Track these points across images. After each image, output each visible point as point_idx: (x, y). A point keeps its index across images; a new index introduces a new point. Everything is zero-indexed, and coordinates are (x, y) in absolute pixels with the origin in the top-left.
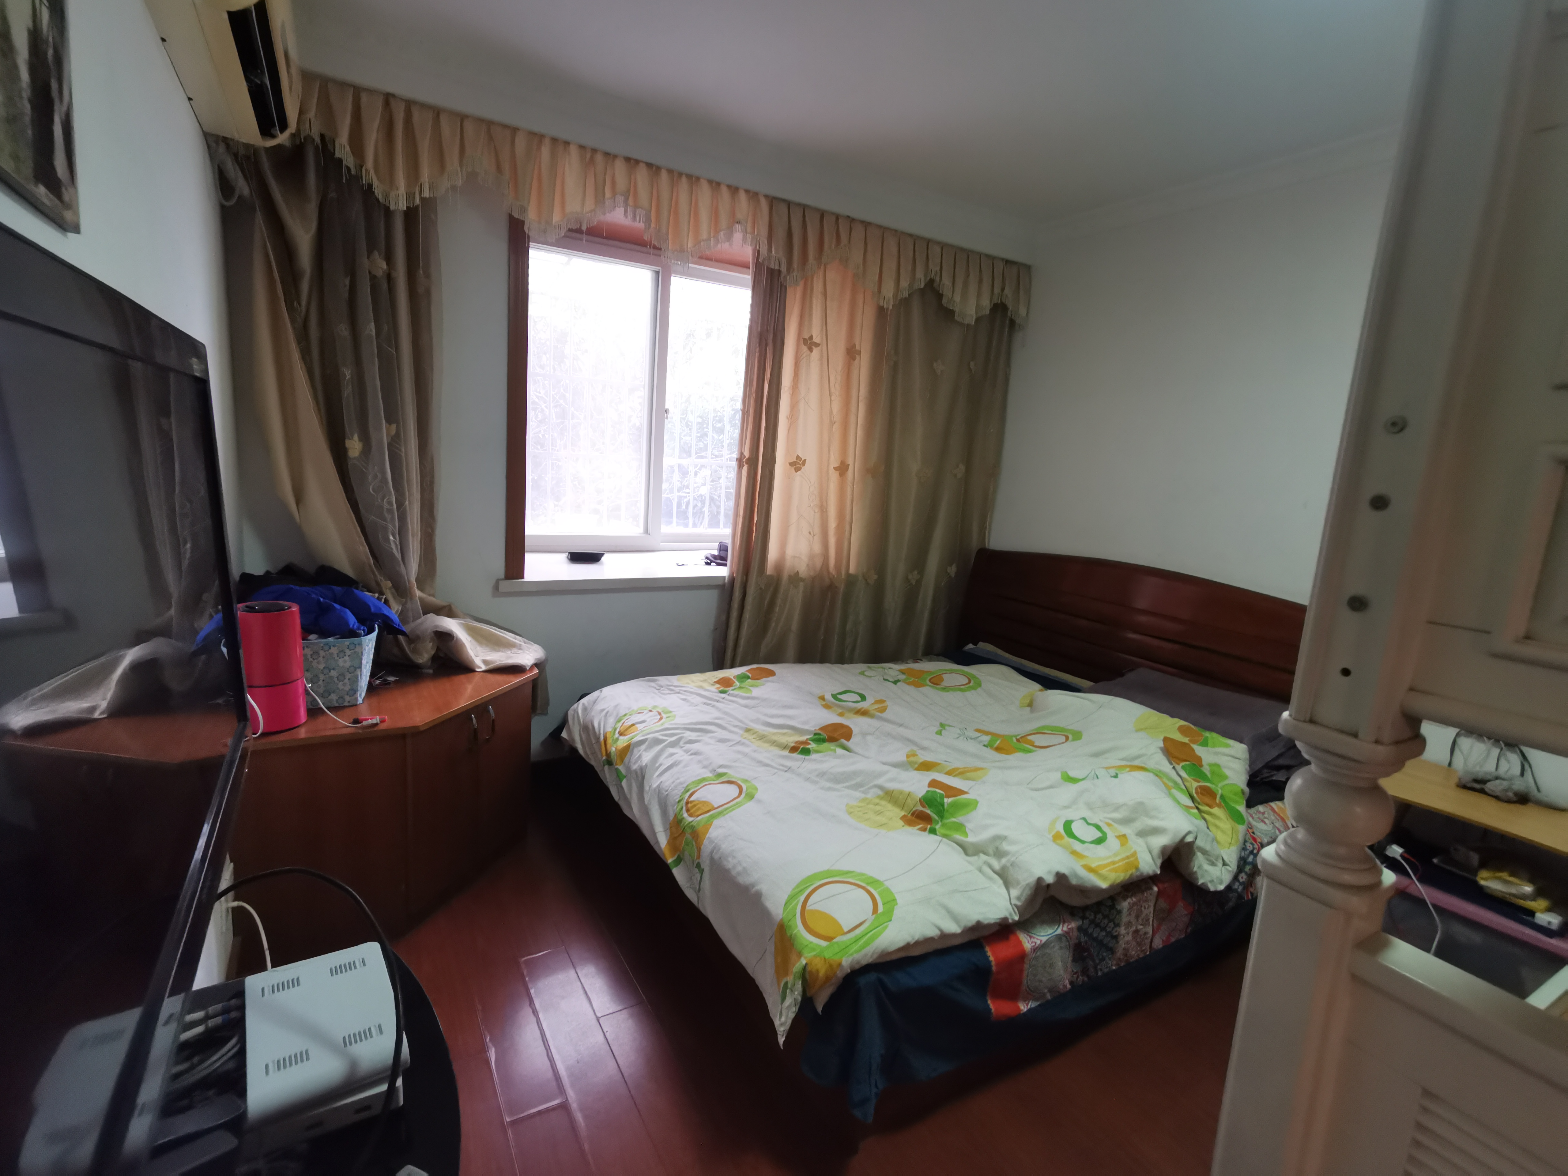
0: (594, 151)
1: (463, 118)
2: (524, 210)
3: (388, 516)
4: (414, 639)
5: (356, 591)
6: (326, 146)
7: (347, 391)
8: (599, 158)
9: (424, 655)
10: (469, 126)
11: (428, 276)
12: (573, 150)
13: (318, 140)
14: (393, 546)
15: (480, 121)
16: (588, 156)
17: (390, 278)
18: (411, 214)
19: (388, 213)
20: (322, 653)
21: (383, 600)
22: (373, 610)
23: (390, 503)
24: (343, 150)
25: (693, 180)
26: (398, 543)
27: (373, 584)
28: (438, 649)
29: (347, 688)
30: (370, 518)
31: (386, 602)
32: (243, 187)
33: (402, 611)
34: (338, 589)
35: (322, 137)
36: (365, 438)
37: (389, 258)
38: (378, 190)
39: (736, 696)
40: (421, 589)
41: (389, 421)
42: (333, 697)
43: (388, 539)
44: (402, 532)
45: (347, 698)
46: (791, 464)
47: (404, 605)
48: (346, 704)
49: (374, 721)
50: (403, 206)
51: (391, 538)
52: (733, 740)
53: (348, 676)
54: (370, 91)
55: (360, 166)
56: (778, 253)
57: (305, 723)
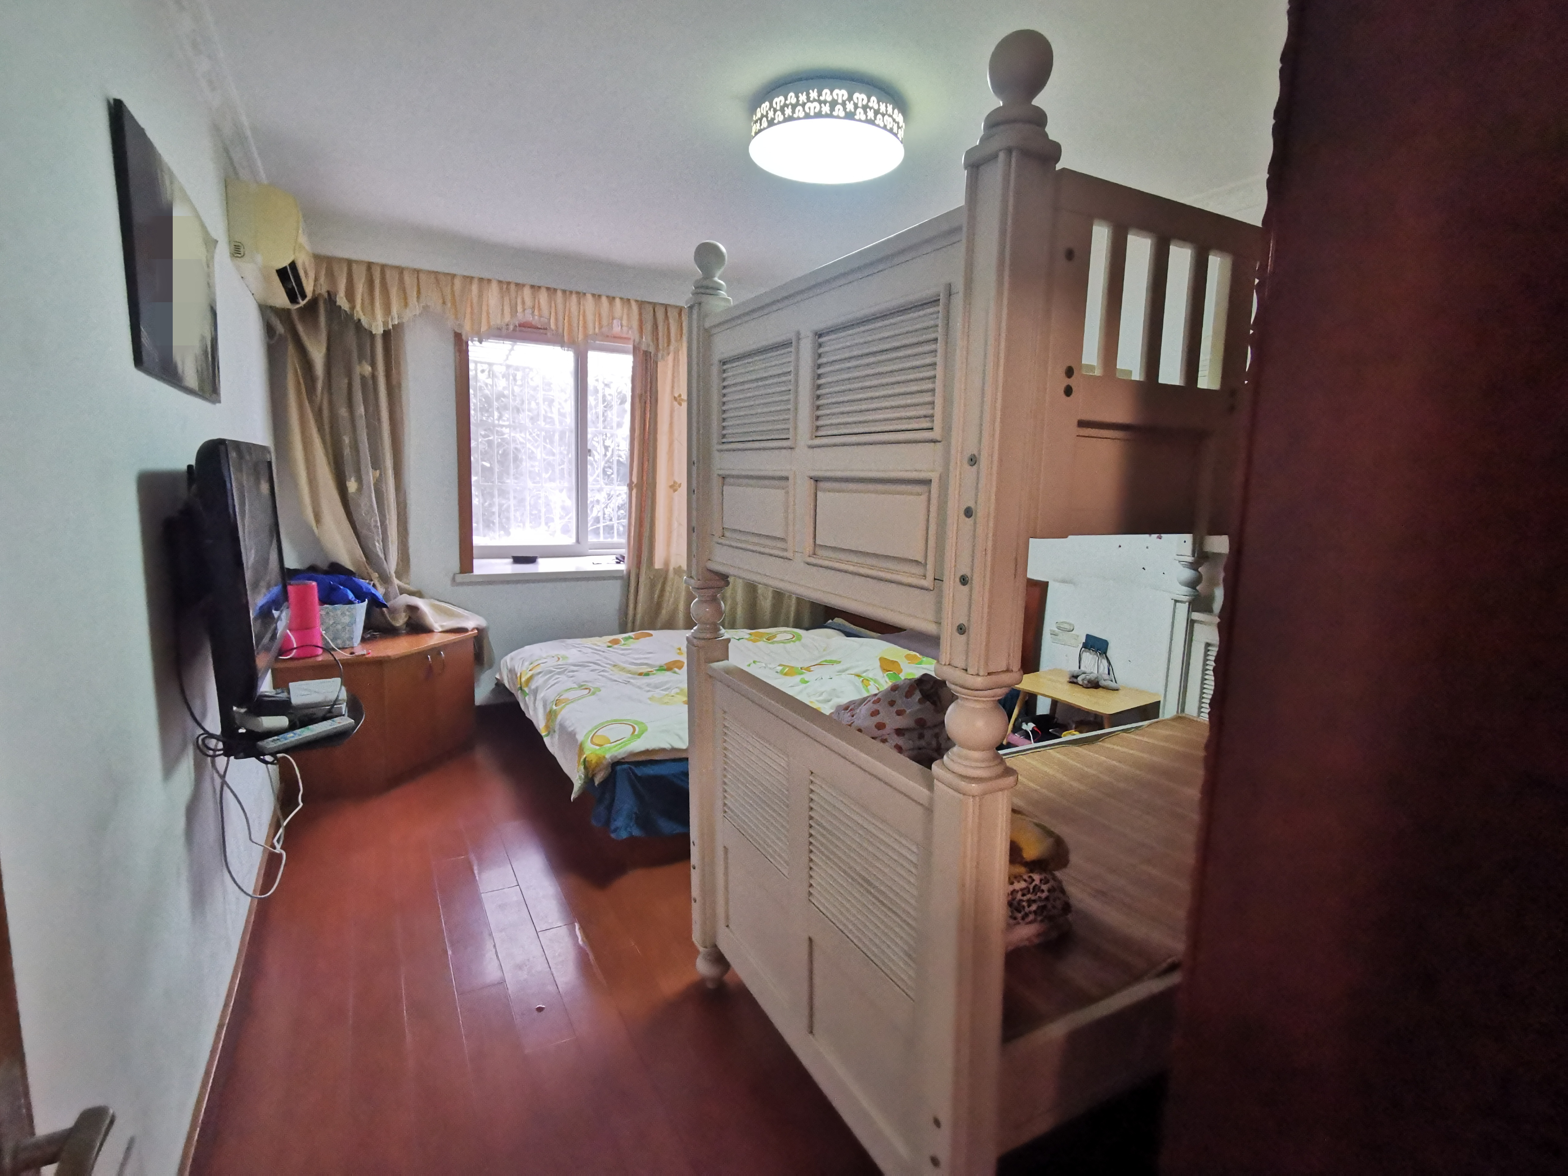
0: (509, 283)
1: (417, 272)
2: (461, 326)
3: (374, 530)
4: (393, 611)
5: (354, 578)
6: (331, 298)
7: (347, 451)
8: (513, 287)
9: (400, 621)
10: (423, 277)
11: (399, 373)
12: (494, 286)
13: (326, 295)
14: (378, 549)
15: (430, 272)
16: (505, 286)
17: (374, 377)
18: (386, 334)
19: (372, 336)
20: (331, 614)
21: (372, 584)
22: (364, 590)
23: (376, 522)
24: (342, 301)
25: (581, 295)
26: (382, 548)
27: (365, 575)
28: (410, 618)
29: (347, 636)
30: (364, 532)
31: (374, 586)
32: (280, 329)
33: (385, 592)
34: (342, 577)
35: (328, 292)
36: (359, 480)
37: (373, 365)
38: (365, 322)
39: (617, 649)
40: (397, 577)
41: (375, 468)
42: (339, 642)
43: (375, 545)
44: (385, 540)
45: (348, 643)
46: (671, 487)
47: (386, 589)
48: (347, 646)
49: (363, 653)
50: (380, 330)
51: (377, 544)
52: (598, 670)
53: (348, 628)
54: (357, 262)
55: (353, 308)
56: (647, 339)
57: (321, 654)
